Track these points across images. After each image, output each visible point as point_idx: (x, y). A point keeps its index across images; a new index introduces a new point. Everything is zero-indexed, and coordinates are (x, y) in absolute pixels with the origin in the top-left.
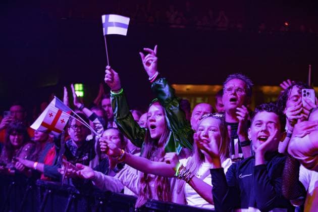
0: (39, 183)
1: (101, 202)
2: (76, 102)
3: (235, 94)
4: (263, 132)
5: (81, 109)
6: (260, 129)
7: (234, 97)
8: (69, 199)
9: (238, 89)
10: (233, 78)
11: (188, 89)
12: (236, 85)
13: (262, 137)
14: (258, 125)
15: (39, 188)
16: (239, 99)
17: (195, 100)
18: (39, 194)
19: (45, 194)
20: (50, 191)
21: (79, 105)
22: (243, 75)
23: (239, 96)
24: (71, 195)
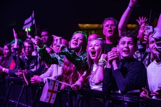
0: (6, 78)
1: (40, 88)
2: (28, 35)
3: (110, 28)
4: (126, 48)
5: (30, 39)
6: (124, 46)
7: (111, 29)
8: (23, 86)
9: (112, 25)
10: (107, 20)
11: (87, 27)
12: (110, 23)
13: (126, 51)
14: (123, 44)
15: (7, 81)
16: (113, 30)
17: (91, 32)
18: (7, 84)
19: (10, 84)
20: (13, 82)
21: (29, 36)
22: (112, 18)
23: (113, 29)
24: (24, 84)
